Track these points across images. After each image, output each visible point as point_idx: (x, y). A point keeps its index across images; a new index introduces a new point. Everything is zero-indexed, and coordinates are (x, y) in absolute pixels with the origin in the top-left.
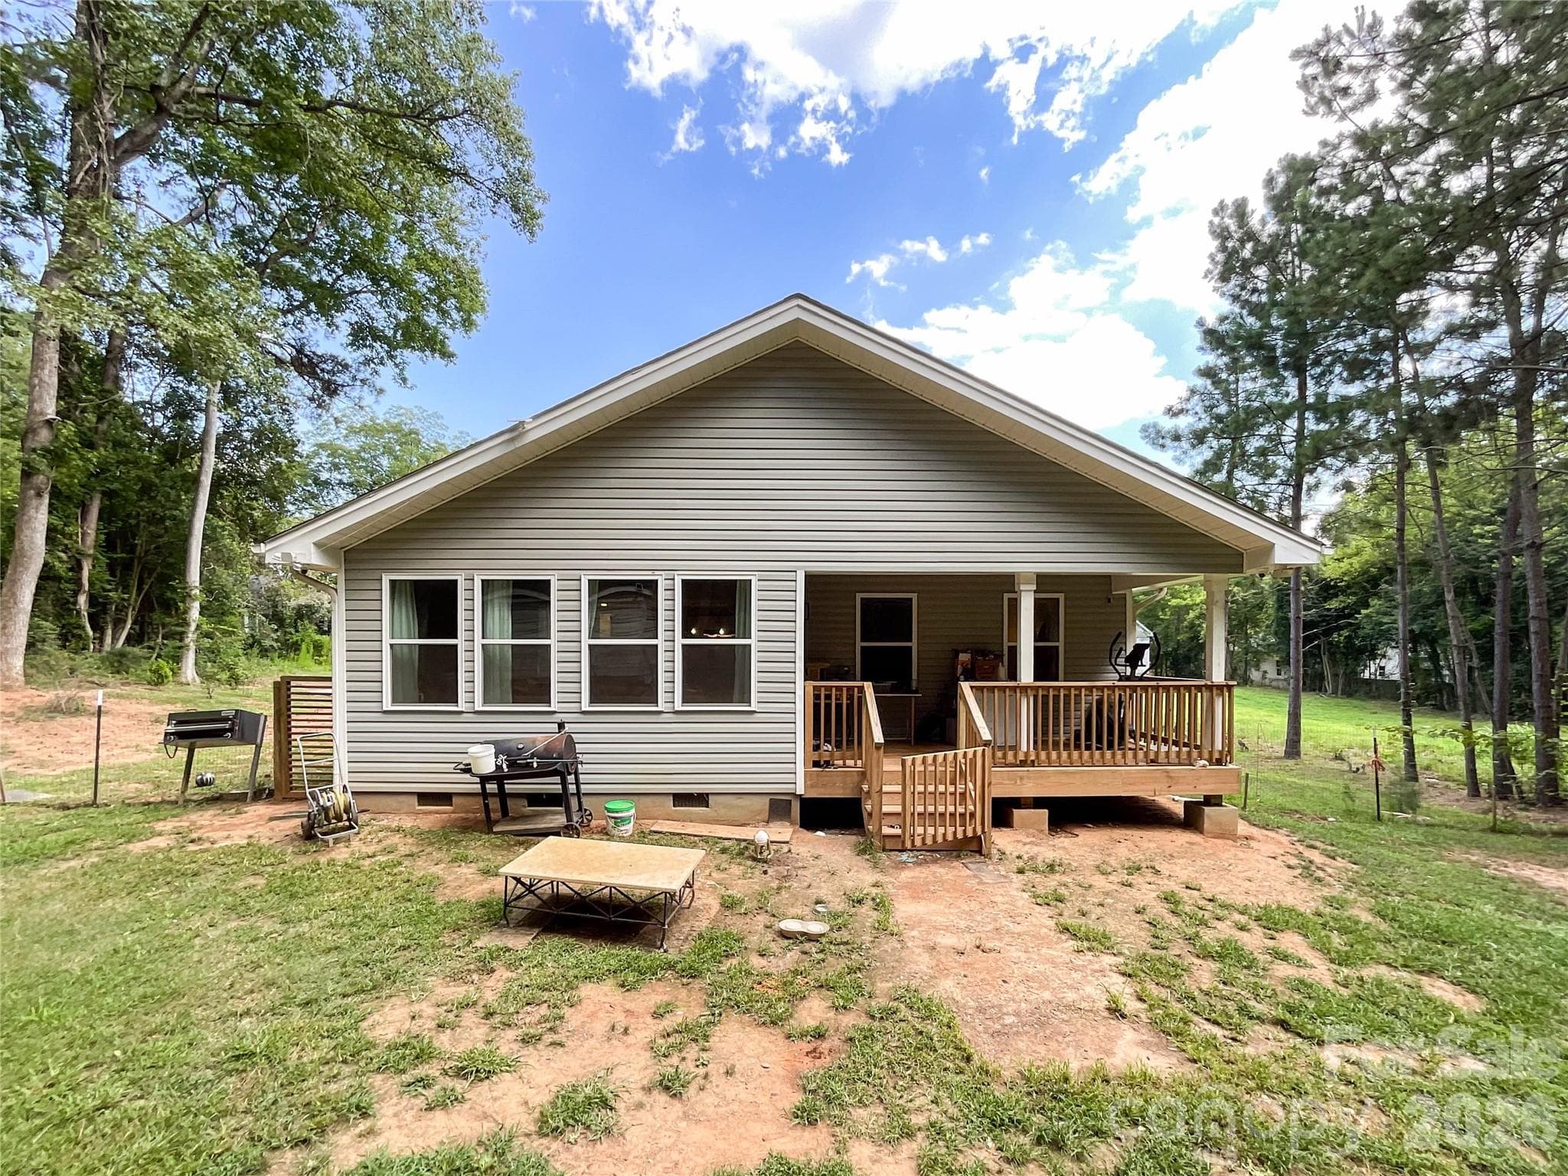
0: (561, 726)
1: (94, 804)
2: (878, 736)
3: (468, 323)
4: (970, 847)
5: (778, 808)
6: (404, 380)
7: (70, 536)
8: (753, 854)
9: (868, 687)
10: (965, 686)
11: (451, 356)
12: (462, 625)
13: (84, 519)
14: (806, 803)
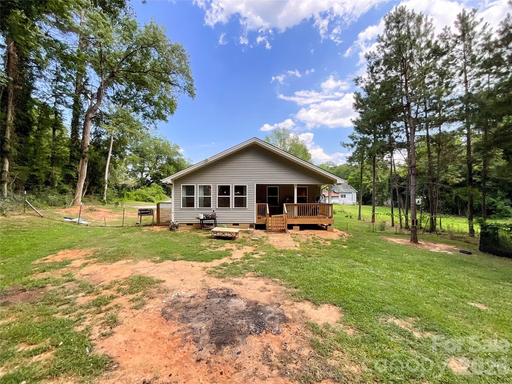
0: (214, 211)
1: (123, 226)
2: (268, 213)
3: (172, 113)
4: (283, 231)
5: (251, 226)
6: (156, 128)
7: (76, 168)
8: (247, 232)
9: (267, 204)
10: (284, 204)
11: (167, 121)
12: (195, 193)
13: (79, 164)
14: (256, 225)
